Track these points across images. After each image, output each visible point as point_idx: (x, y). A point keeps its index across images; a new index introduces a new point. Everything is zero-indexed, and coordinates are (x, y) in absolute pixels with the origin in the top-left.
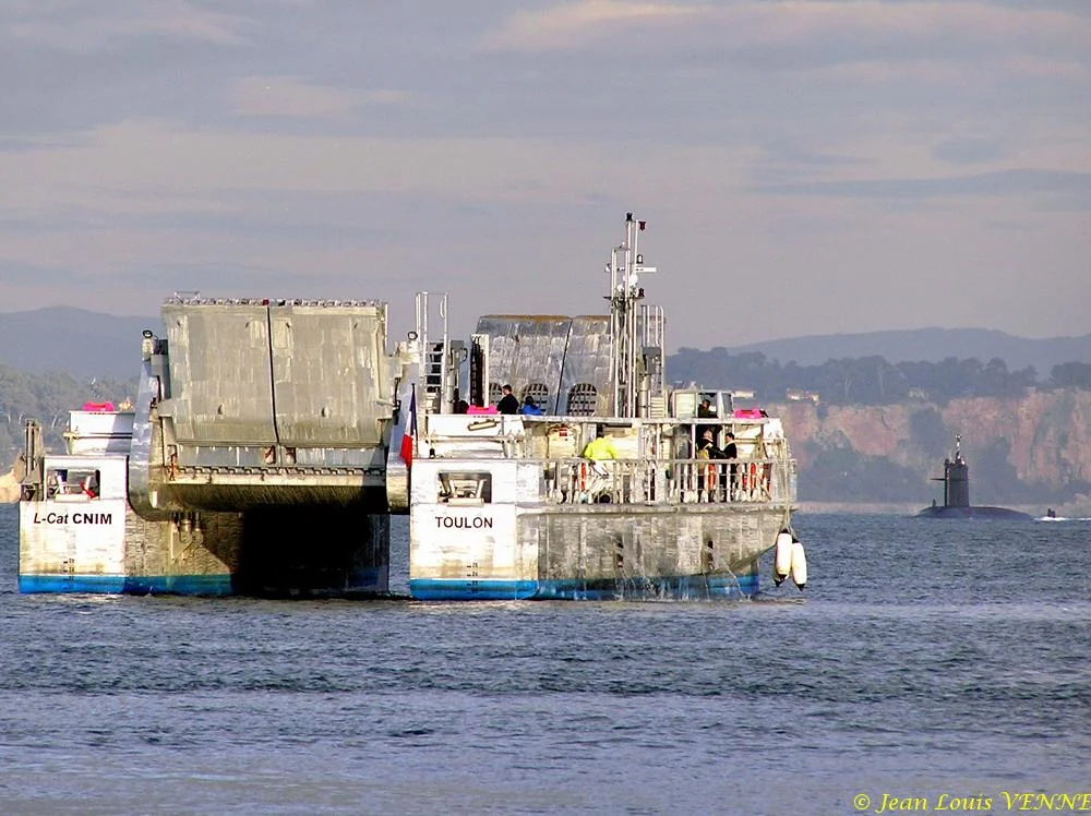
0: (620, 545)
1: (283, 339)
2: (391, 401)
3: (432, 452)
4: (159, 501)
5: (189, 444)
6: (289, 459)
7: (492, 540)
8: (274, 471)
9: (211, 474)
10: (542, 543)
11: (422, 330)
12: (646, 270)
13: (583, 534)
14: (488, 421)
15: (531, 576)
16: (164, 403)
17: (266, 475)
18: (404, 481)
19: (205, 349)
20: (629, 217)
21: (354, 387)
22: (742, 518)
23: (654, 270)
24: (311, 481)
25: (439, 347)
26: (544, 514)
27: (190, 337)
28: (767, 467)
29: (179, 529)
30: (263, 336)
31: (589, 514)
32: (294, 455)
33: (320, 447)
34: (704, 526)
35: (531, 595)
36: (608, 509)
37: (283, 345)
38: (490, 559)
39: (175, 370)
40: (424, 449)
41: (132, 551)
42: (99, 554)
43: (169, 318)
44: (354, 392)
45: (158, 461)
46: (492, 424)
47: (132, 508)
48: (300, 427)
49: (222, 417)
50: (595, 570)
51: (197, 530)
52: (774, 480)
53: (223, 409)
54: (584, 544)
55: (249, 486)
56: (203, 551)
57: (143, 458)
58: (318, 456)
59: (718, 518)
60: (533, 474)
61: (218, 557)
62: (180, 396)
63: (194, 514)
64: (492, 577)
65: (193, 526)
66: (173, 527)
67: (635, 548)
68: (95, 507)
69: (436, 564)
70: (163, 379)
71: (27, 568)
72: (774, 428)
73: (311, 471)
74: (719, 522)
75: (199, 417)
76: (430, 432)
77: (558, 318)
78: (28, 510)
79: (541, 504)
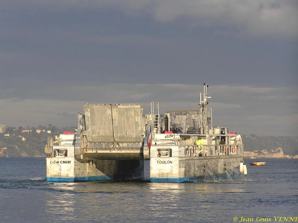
0: (205, 167)
1: (115, 114)
2: (145, 130)
3: (156, 144)
4: (83, 157)
5: (91, 142)
6: (117, 146)
7: (172, 167)
8: (113, 149)
9: (97, 150)
10: (185, 167)
11: (152, 112)
12: (209, 97)
13: (196, 165)
14: (170, 135)
15: (182, 176)
16: (84, 132)
17: (111, 150)
18: (148, 151)
19: (94, 117)
20: (204, 84)
22: (232, 159)
23: (211, 97)
24: (123, 152)
25: (157, 116)
26: (186, 160)
27: (90, 114)
28: (237, 146)
29: (89, 164)
30: (110, 114)
31: (197, 159)
32: (119, 145)
33: (126, 143)
34: (224, 162)
35: (183, 181)
37: (115, 116)
38: (172, 172)
39: (87, 123)
40: (153, 143)
41: (76, 171)
42: (67, 171)
43: (85, 109)
44: (135, 128)
45: (82, 147)
46: (171, 136)
47: (76, 159)
48: (120, 137)
49: (99, 135)
50: (198, 174)
51: (94, 164)
52: (239, 149)
53: (100, 133)
54: (196, 168)
55: (107, 153)
56: (96, 170)
57: (78, 146)
58: (125, 145)
60: (183, 149)
61: (100, 171)
62: (88, 130)
63: (93, 160)
64: (172, 176)
65: (93, 163)
66: (88, 164)
67: (208, 167)
68: (66, 159)
69: (157, 173)
70: (84, 125)
71: (49, 175)
72: (239, 137)
73: (124, 149)
74: (227, 160)
75: (93, 135)
76: (155, 138)
77: (185, 111)
78: (48, 160)
79: (185, 157)
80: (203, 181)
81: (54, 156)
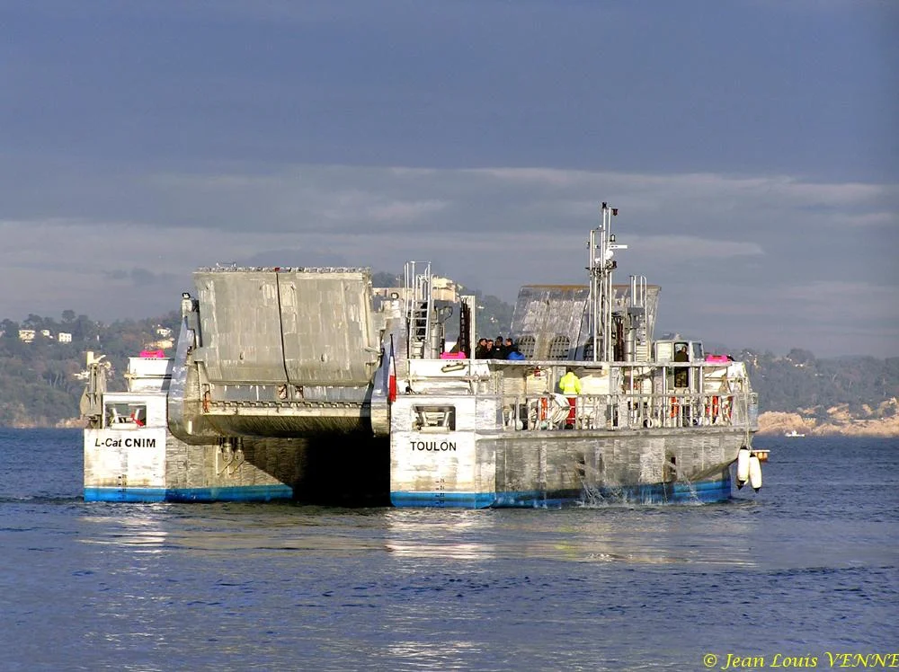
0: (583, 463)
1: (289, 299)
2: (378, 349)
3: (408, 389)
4: (193, 429)
5: (218, 384)
6: (298, 396)
7: (456, 460)
8: (286, 405)
9: (237, 407)
10: (498, 462)
12: (620, 247)
13: (543, 454)
14: (458, 364)
15: (489, 489)
16: (199, 350)
17: (280, 409)
18: (385, 412)
19: (228, 308)
20: (604, 205)
21: (346, 338)
22: (704, 439)
24: (316, 413)
25: (425, 305)
26: (501, 439)
27: (216, 298)
28: (730, 399)
29: (223, 450)
30: (273, 296)
31: (549, 439)
32: (301, 392)
33: (322, 386)
34: (666, 446)
35: (489, 504)
36: (569, 434)
37: (289, 304)
38: (454, 476)
39: (205, 325)
40: (401, 385)
41: (174, 468)
42: (146, 471)
43: (199, 283)
44: (347, 341)
45: (193, 397)
46: (460, 367)
47: (173, 434)
48: (305, 370)
49: (243, 362)
50: (555, 483)
51: (239, 451)
52: (735, 409)
53: (243, 356)
54: (544, 462)
55: (267, 417)
56: (249, 467)
57: (180, 395)
58: (320, 392)
59: (681, 439)
60: (490, 407)
61: (266, 471)
62: (209, 345)
63: (236, 439)
64: (456, 490)
65: (234, 449)
66: (217, 449)
67: (597, 463)
68: (143, 434)
69: (411, 480)
70: (197, 332)
71: (90, 482)
72: (737, 369)
73: (329, 405)
74: (682, 443)
75: (225, 362)
76: (412, 373)
77: (579, 287)
78: (90, 436)
79: (498, 431)
80: (575, 504)
81: (108, 425)
